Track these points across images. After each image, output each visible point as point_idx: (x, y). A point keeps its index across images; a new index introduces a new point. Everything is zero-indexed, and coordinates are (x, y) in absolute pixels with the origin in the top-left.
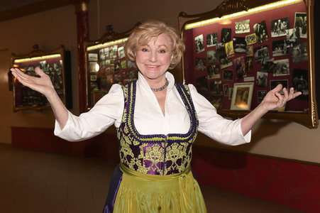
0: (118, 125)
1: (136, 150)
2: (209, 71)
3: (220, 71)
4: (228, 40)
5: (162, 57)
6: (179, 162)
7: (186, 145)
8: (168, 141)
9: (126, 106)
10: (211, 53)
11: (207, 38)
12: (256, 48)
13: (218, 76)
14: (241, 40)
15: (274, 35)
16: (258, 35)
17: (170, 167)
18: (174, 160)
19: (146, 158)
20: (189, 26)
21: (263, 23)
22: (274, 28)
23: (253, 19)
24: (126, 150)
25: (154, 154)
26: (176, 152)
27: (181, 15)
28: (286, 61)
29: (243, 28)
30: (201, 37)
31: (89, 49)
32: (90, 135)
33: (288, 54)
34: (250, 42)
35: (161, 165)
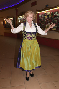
0: (22, 31)
1: (26, 35)
2: (42, 22)
3: (44, 22)
4: (46, 16)
5: (31, 18)
6: (34, 37)
7: (35, 34)
8: (32, 33)
9: (24, 27)
10: (42, 18)
11: (41, 15)
12: (51, 17)
13: (43, 23)
14: (48, 16)
15: (55, 15)
16: (52, 15)
17: (32, 38)
18: (33, 37)
19: (28, 37)
20: (38, 13)
21: (53, 12)
22: (55, 13)
23: (51, 11)
24: (24, 35)
25: (29, 36)
26: (33, 36)
27: (36, 10)
28: (57, 20)
29: (49, 13)
30: (40, 15)
31: (18, 17)
32: (17, 32)
33: (57, 19)
34: (50, 16)
35: (30, 38)
